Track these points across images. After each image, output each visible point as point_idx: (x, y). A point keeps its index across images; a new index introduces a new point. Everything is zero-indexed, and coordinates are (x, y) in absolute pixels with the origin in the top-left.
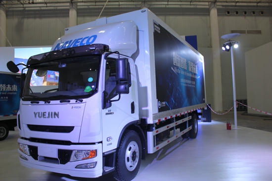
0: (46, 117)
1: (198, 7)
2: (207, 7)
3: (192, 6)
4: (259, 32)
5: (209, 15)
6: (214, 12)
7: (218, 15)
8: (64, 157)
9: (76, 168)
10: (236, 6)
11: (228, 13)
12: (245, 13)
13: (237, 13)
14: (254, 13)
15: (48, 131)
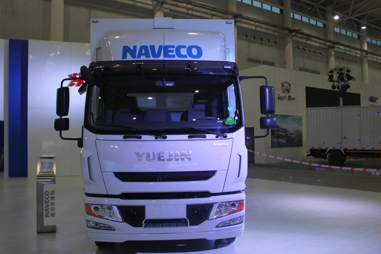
0: (164, 160)
2: (151, 7)
8: (198, 214)
9: (217, 227)
15: (159, 181)
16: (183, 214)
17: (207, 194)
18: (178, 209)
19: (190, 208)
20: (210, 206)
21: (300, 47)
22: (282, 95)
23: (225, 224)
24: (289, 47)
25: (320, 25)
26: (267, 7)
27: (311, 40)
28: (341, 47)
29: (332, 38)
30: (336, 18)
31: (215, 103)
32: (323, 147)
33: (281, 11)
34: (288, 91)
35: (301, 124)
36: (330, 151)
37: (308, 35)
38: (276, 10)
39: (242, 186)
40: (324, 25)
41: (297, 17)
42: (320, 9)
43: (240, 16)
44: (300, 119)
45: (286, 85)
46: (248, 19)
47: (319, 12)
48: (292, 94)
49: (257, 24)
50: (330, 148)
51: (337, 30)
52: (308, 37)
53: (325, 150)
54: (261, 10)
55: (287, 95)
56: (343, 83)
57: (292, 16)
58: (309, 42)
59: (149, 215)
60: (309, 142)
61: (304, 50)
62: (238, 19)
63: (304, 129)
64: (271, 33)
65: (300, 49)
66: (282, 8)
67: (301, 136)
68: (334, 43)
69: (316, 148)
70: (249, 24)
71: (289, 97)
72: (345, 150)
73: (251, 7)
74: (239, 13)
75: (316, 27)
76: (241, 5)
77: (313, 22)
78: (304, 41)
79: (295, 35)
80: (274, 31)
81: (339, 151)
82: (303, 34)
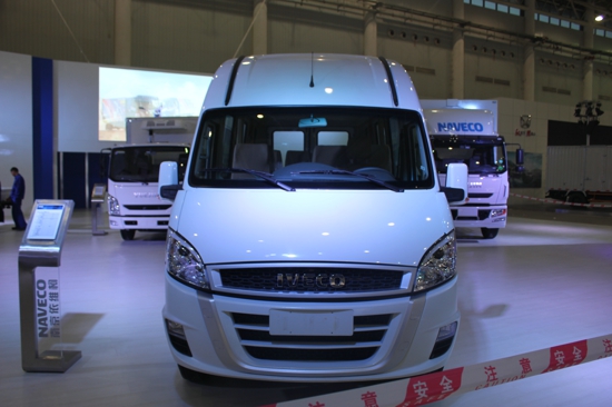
1: (348, 15)
2: (362, 18)
3: (339, 13)
4: (432, 72)
5: (363, 32)
6: (372, 29)
7: (378, 35)
8: (483, 215)
9: (492, 222)
10: (405, 24)
11: (392, 33)
12: (416, 38)
13: (404, 35)
14: (427, 39)
16: (476, 214)
17: (488, 205)
18: (474, 211)
19: (480, 212)
20: (490, 211)
21: (546, 60)
22: (521, 130)
23: (496, 221)
24: (531, 61)
25: (576, 27)
26: (503, 8)
27: (561, 50)
28: (603, 57)
29: (592, 46)
30: (599, 19)
31: (485, 155)
32: (563, 189)
33: (522, 12)
34: (528, 126)
35: (541, 163)
36: (571, 193)
37: (557, 44)
38: (515, 11)
39: (505, 202)
40: (582, 28)
41: (544, 19)
42: (577, 6)
43: (469, 24)
44: (539, 157)
45: (525, 119)
46: (479, 27)
47: (575, 10)
48: (532, 129)
49: (490, 32)
50: (571, 189)
51: (600, 33)
52: (557, 45)
53: (565, 192)
54: (495, 13)
55: (527, 130)
56: (591, 119)
57: (536, 18)
58: (558, 53)
59: (460, 214)
60: (549, 182)
61: (551, 63)
62: (467, 27)
63: (544, 168)
64: (508, 42)
65: (545, 62)
66: (523, 8)
67: (540, 176)
68: (594, 52)
69: (556, 188)
70: (480, 33)
71: (529, 132)
72: (587, 192)
73: (482, 11)
74: (468, 20)
75: (569, 31)
76: (470, 8)
77: (565, 24)
78: (552, 51)
79: (539, 45)
80: (512, 41)
81: (581, 193)
82: (550, 42)
